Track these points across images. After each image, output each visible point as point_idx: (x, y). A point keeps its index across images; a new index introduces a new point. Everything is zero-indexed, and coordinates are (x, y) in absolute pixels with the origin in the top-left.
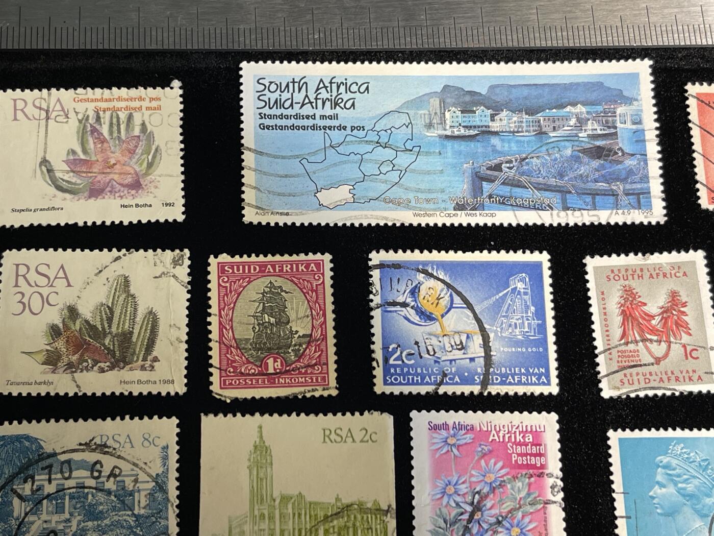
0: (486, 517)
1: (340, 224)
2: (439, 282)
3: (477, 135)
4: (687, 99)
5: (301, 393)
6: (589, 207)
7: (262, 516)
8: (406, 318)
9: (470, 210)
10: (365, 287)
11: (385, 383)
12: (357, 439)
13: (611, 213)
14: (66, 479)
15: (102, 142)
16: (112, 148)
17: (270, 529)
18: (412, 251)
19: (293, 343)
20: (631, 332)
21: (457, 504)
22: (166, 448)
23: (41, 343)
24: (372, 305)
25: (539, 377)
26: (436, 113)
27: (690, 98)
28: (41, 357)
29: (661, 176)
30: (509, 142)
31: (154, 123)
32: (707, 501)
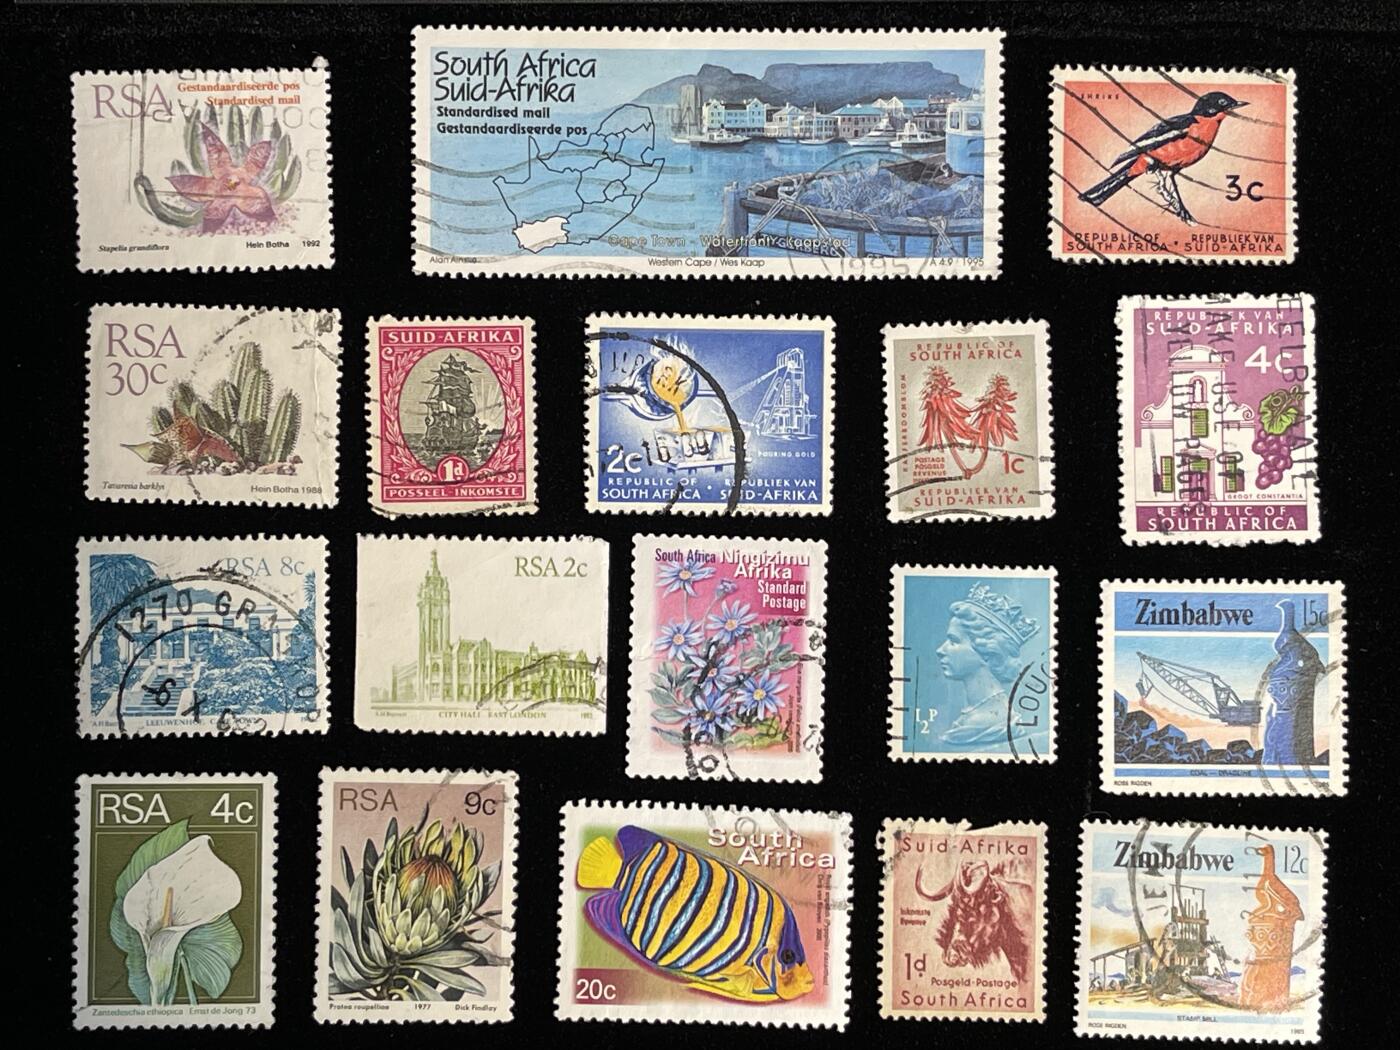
0: (723, 675)
1: (547, 276)
2: (681, 360)
3: (745, 142)
4: (1051, 90)
5: (488, 509)
6: (895, 253)
7: (436, 667)
8: (633, 410)
9: (729, 255)
10: (580, 365)
11: (601, 498)
12: (561, 571)
13: (925, 263)
14: (185, 614)
15: (219, 151)
16: (234, 160)
17: (445, 684)
18: (646, 315)
19: (480, 441)
20: (937, 434)
21: (687, 658)
22: (311, 577)
23: (147, 433)
24: (588, 390)
25: (807, 491)
26: (689, 109)
27: (1056, 89)
28: (147, 453)
29: (1001, 208)
31: (289, 120)
32: (1012, 662)
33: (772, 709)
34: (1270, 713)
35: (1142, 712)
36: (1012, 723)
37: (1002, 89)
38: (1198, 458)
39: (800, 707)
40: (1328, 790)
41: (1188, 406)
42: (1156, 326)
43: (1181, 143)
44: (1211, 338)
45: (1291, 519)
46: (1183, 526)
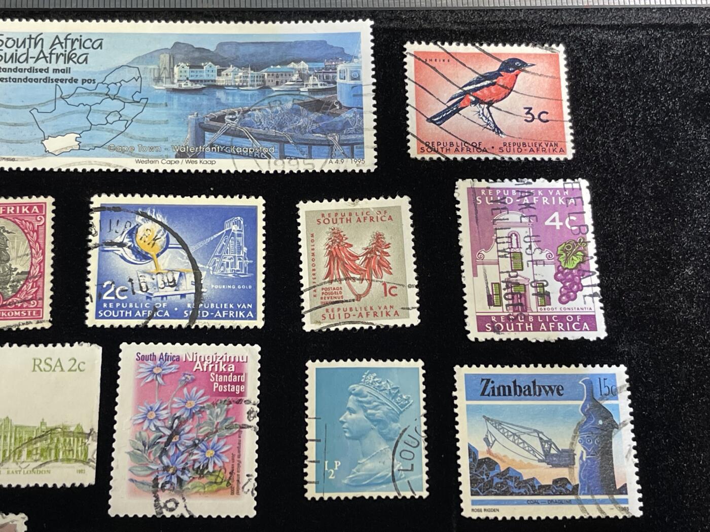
0: (183, 440)
1: (64, 169)
2: (157, 225)
3: (203, 88)
4: (405, 56)
5: (15, 326)
6: (305, 156)
8: (123, 258)
9: (192, 158)
10: (85, 228)
11: (97, 317)
12: (66, 368)
13: (326, 162)
18: (133, 195)
19: (12, 279)
20: (336, 272)
21: (157, 428)
24: (91, 244)
25: (246, 312)
26: (165, 68)
27: (408, 56)
29: (375, 128)
30: (234, 95)
32: (395, 426)
33: (219, 464)
34: (581, 458)
35: (488, 458)
36: (395, 470)
37: (373, 55)
38: (518, 284)
39: (240, 462)
40: (628, 513)
41: (508, 250)
42: (483, 198)
43: (492, 88)
44: (520, 207)
45: (585, 324)
46: (510, 328)
